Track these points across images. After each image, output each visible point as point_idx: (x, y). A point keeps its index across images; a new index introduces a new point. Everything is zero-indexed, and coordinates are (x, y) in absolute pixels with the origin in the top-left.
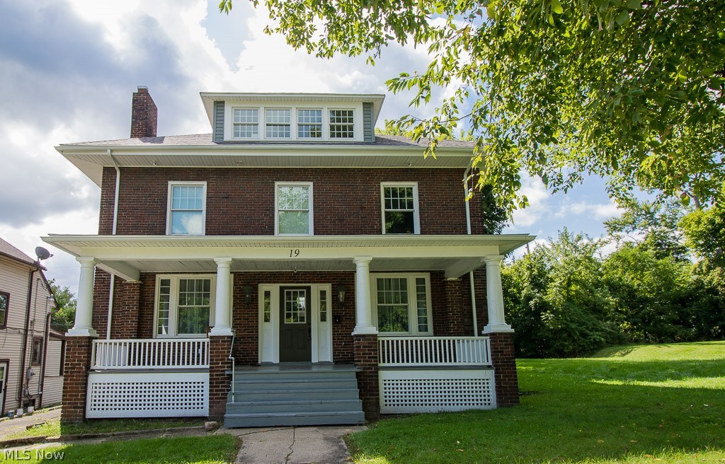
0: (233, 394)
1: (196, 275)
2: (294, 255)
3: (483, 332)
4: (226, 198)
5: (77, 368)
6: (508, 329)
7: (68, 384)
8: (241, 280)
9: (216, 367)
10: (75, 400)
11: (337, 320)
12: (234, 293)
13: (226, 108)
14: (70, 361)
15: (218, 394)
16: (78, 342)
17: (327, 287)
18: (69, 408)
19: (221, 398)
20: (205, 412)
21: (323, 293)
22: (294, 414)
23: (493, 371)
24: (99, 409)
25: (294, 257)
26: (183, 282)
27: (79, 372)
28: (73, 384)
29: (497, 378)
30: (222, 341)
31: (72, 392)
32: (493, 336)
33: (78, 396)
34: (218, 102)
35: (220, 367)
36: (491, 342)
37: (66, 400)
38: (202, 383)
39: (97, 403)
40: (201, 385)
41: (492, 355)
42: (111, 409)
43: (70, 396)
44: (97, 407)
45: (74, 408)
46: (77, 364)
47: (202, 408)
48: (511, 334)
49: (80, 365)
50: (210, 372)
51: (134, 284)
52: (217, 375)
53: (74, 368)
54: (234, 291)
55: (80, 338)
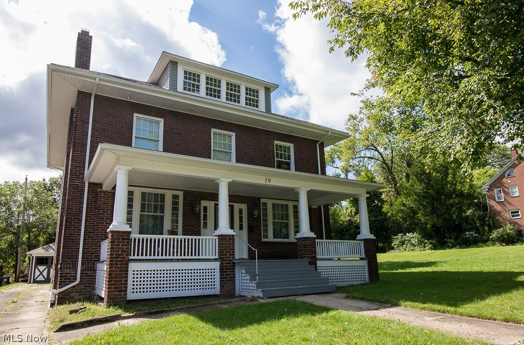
0: (257, 275)
1: (155, 190)
2: (267, 182)
3: (357, 239)
4: (178, 134)
5: (121, 258)
6: (372, 237)
7: (113, 271)
8: (189, 196)
9: (226, 257)
10: (119, 284)
11: (250, 229)
12: (183, 206)
13: (178, 67)
14: (115, 251)
15: (227, 278)
16: (121, 236)
17: (244, 207)
18: (114, 291)
19: (229, 280)
20: (217, 290)
21: (241, 211)
22: (301, 287)
23: (367, 261)
24: (137, 292)
25: (267, 183)
26: (143, 194)
27: (123, 261)
28: (117, 271)
29: (369, 265)
30: (229, 239)
31: (116, 278)
32: (366, 241)
33: (122, 281)
34: (173, 62)
35: (228, 257)
36: (364, 244)
37: (112, 285)
38: (214, 269)
39: (135, 287)
40: (213, 271)
41: (365, 252)
42: (147, 292)
43: (115, 281)
44: (135, 290)
45: (119, 291)
46: (121, 255)
47: (214, 288)
48: (374, 239)
49: (123, 255)
50: (221, 261)
51: (108, 192)
52: (226, 263)
53: (118, 258)
54: (183, 204)
55: (123, 232)
